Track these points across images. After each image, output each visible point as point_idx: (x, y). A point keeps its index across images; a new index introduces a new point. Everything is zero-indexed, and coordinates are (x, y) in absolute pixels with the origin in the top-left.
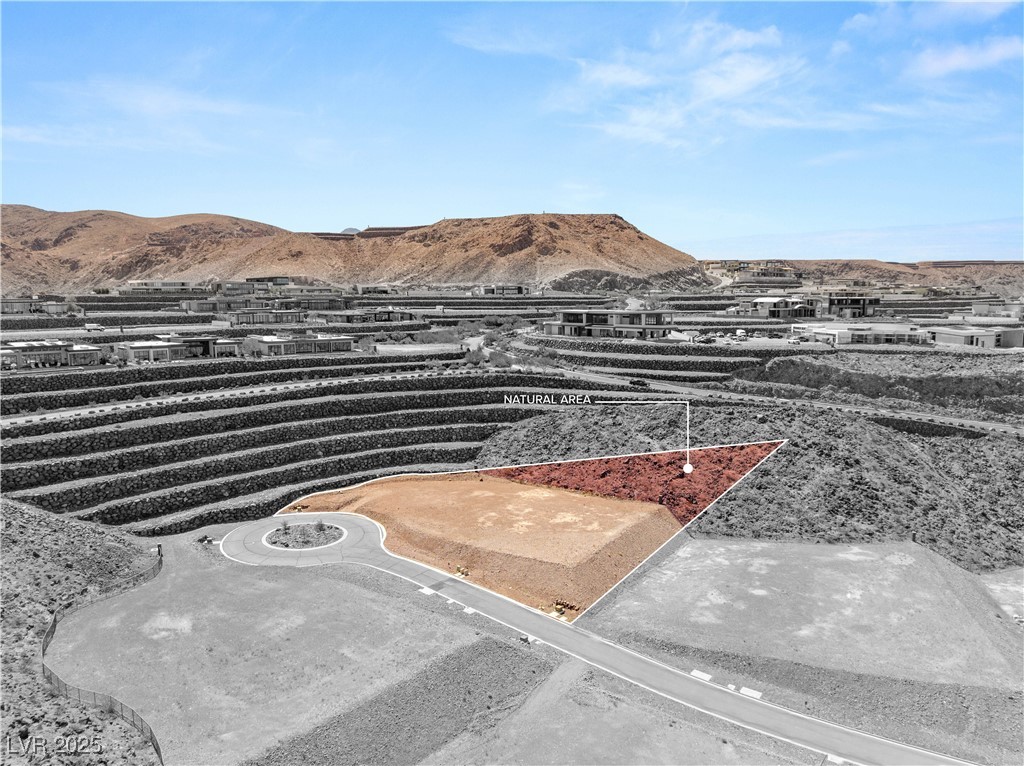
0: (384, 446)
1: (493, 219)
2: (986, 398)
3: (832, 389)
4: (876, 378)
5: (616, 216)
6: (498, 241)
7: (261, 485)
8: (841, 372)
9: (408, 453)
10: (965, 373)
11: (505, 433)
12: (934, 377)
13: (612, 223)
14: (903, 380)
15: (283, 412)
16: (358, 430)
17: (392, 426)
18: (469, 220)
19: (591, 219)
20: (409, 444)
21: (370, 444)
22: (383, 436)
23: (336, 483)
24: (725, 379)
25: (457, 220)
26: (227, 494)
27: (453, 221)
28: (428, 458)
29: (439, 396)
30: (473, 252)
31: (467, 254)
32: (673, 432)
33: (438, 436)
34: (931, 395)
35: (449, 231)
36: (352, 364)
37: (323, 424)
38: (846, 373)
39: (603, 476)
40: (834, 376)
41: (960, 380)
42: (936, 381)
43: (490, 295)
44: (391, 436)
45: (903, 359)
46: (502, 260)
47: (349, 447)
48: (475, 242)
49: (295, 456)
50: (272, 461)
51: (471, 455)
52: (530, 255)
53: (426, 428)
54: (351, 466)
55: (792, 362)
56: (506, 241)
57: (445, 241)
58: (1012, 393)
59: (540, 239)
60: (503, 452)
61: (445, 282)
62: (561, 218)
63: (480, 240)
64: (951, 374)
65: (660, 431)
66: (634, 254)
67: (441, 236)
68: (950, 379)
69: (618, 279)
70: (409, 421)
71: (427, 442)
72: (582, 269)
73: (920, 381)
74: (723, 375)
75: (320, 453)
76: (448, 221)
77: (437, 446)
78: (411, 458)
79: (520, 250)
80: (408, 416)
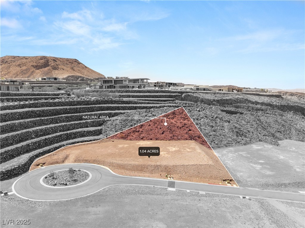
0: (60, 131)
1: (29, 57)
2: (233, 105)
3: (200, 103)
4: (208, 100)
5: (76, 60)
6: (35, 64)
8: (201, 98)
9: (74, 133)
10: (227, 98)
11: (109, 123)
12: (221, 99)
13: (75, 61)
14: (214, 100)
15: (8, 116)
16: (47, 124)
17: (61, 122)
18: (19, 57)
19: (68, 60)
20: (71, 130)
21: (54, 130)
22: (60, 126)
23: (48, 150)
24: (173, 100)
25: (13, 56)
27: (11, 56)
28: (82, 135)
29: (77, 108)
30: (24, 68)
31: (21, 68)
32: (175, 117)
33: (83, 125)
34: (222, 104)
35: (10, 60)
36: (25, 96)
37: (31, 122)
38: (202, 98)
39: (163, 133)
40: (199, 99)
41: (227, 100)
42: (222, 100)
43: (44, 81)
44: (63, 126)
45: (211, 95)
46: (38, 71)
47: (45, 132)
48: (24, 64)
50: (12, 142)
51: (99, 132)
52: (50, 69)
53: (76, 122)
55: (189, 95)
56: (38, 64)
57: (9, 63)
58: (238, 103)
59: (52, 64)
60: (113, 130)
61: (15, 78)
62: (57, 58)
63: (26, 64)
64: (225, 98)
65: (171, 116)
66: (86, 72)
67: (7, 61)
68: (224, 100)
69: (85, 79)
70: (68, 119)
71: (78, 128)
72: (72, 75)
73: (218, 100)
74: (173, 99)
75: (34, 136)
76: (9, 56)
77: (86, 129)
78: (75, 135)
79: (45, 67)
80: (67, 117)
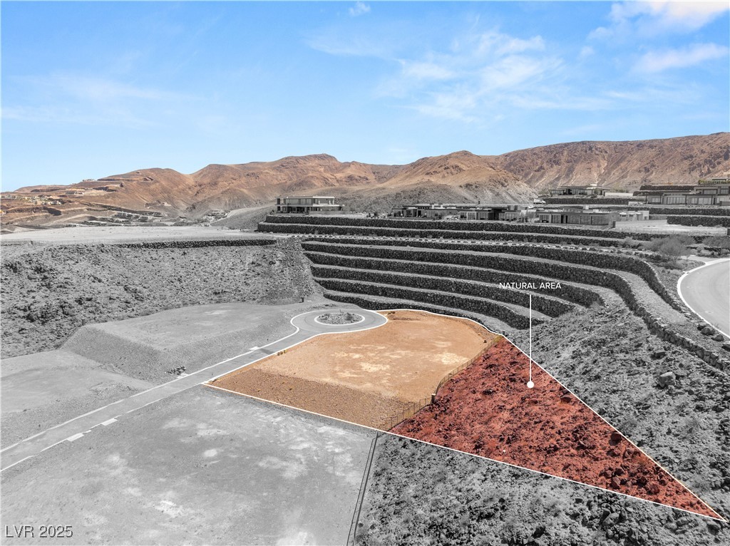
0: (496, 298)
7: (385, 293)
9: (498, 308)
16: (494, 282)
21: (487, 293)
22: (498, 290)
26: (380, 294)
28: (506, 316)
29: (566, 269)
37: (471, 271)
44: (502, 291)
47: (472, 291)
49: (436, 286)
50: (421, 285)
54: (460, 304)
78: (499, 312)
